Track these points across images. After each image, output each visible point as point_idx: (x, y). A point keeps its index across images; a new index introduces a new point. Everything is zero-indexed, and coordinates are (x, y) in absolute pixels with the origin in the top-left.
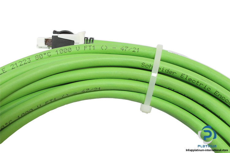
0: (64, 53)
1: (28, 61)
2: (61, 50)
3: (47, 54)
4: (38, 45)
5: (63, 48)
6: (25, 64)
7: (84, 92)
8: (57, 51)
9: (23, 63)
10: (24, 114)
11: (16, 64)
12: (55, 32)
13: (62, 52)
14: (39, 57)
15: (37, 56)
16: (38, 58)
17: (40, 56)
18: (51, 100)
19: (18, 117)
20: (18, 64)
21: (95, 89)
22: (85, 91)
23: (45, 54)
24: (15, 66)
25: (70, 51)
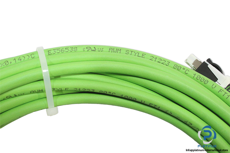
0: (199, 80)
1: (167, 63)
2: (199, 77)
3: (185, 70)
4: (187, 60)
5: (202, 76)
6: (162, 63)
7: (185, 123)
8: (195, 74)
9: (162, 62)
10: (128, 97)
11: (156, 58)
12: (209, 60)
13: (198, 78)
14: (177, 67)
15: (176, 66)
16: (175, 67)
17: (179, 67)
18: (155, 106)
19: (122, 95)
20: (157, 60)
21: (197, 129)
22: (188, 123)
23: (184, 69)
24: (154, 59)
25: (206, 83)
